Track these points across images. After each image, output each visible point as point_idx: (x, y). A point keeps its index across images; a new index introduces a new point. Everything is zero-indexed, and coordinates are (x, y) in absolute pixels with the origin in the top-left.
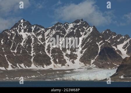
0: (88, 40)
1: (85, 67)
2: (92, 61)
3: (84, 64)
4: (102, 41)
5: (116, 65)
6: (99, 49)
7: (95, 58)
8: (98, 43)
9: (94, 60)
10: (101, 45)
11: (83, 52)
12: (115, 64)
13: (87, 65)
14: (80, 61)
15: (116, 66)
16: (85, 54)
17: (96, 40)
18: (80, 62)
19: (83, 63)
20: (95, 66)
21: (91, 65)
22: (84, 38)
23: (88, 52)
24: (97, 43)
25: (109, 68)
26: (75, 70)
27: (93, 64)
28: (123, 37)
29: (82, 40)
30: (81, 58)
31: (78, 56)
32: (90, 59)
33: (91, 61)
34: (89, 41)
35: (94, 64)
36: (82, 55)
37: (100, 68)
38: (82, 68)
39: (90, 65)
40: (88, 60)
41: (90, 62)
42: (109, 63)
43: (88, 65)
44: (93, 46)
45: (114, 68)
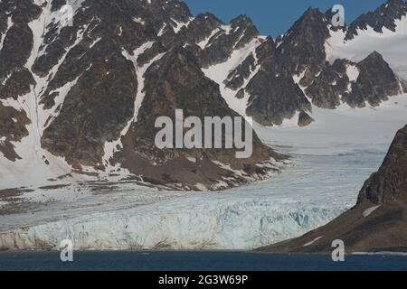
0: (80, 36)
1: (77, 177)
2: (110, 148)
3: (69, 161)
4: (149, 45)
5: (228, 167)
6: (141, 86)
7: (124, 132)
8: (131, 53)
9: (119, 142)
10: (146, 66)
11: (59, 100)
12: (224, 166)
13: (85, 168)
14: (43, 146)
15: (229, 174)
16: (66, 110)
17: (121, 39)
18: (44, 152)
19: (62, 160)
20: (125, 173)
21: (102, 168)
22: (52, 27)
23: (84, 99)
24: (124, 53)
25: (199, 186)
26: (26, 195)
27: (112, 162)
28: (223, 27)
29: (46, 37)
30: (48, 132)
31: (29, 121)
32: (95, 135)
33: (102, 145)
34: (86, 40)
35: (119, 164)
36: (53, 112)
37: (153, 182)
38: (59, 182)
39: (97, 168)
40: (87, 144)
41: (98, 153)
42: (194, 160)
43: (91, 169)
44: (109, 66)
45: (222, 184)
